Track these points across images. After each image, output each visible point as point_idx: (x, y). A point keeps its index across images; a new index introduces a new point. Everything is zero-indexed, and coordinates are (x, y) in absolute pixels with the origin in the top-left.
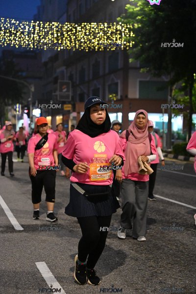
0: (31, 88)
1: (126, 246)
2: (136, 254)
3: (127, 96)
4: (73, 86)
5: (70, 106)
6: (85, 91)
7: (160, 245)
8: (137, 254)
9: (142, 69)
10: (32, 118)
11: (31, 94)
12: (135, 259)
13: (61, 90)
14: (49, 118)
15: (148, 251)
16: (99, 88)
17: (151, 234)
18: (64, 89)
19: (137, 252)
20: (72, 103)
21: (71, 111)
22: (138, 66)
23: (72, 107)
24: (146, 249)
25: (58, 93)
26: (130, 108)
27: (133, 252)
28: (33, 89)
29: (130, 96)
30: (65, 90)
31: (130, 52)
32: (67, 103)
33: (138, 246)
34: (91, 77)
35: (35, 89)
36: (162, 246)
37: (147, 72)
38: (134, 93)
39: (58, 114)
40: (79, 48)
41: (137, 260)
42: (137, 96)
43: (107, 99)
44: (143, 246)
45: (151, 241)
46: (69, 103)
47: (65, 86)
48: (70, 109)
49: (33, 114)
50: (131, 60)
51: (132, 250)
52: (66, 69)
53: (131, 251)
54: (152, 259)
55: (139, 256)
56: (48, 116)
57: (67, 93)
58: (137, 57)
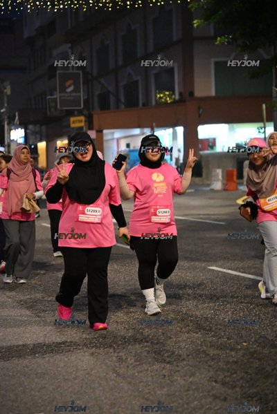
0: (5, 88)
1: (203, 376)
2: (223, 389)
3: (192, 94)
4: (86, 82)
5: (82, 118)
6: (111, 89)
7: (268, 368)
8: (227, 389)
9: (219, 39)
10: (9, 146)
11: (6, 99)
12: (222, 398)
13: (63, 90)
14: (42, 145)
15: (248, 382)
16: (137, 82)
17: (251, 350)
18: (69, 86)
19: (224, 384)
20: (86, 112)
21: (84, 128)
22: (212, 34)
23: (85, 121)
24: (242, 378)
25: (57, 95)
26: (200, 116)
27: (218, 386)
28: (8, 91)
29: (199, 93)
30: (69, 90)
31: (193, 7)
32: (76, 112)
33: (226, 374)
34: (120, 63)
35: (12, 89)
36: (273, 370)
37: (228, 42)
38: (206, 86)
39: (60, 136)
40: (94, 6)
41: (225, 400)
42: (213, 93)
43: (154, 103)
44: (236, 373)
45: (252, 362)
46: (80, 113)
47: (70, 82)
48: (82, 124)
49: (12, 139)
50: (196, 23)
51: (216, 381)
52: (71, 48)
53: (214, 384)
54: (255, 397)
55: (229, 391)
56: (41, 140)
57: (74, 94)
58: (208, 15)
